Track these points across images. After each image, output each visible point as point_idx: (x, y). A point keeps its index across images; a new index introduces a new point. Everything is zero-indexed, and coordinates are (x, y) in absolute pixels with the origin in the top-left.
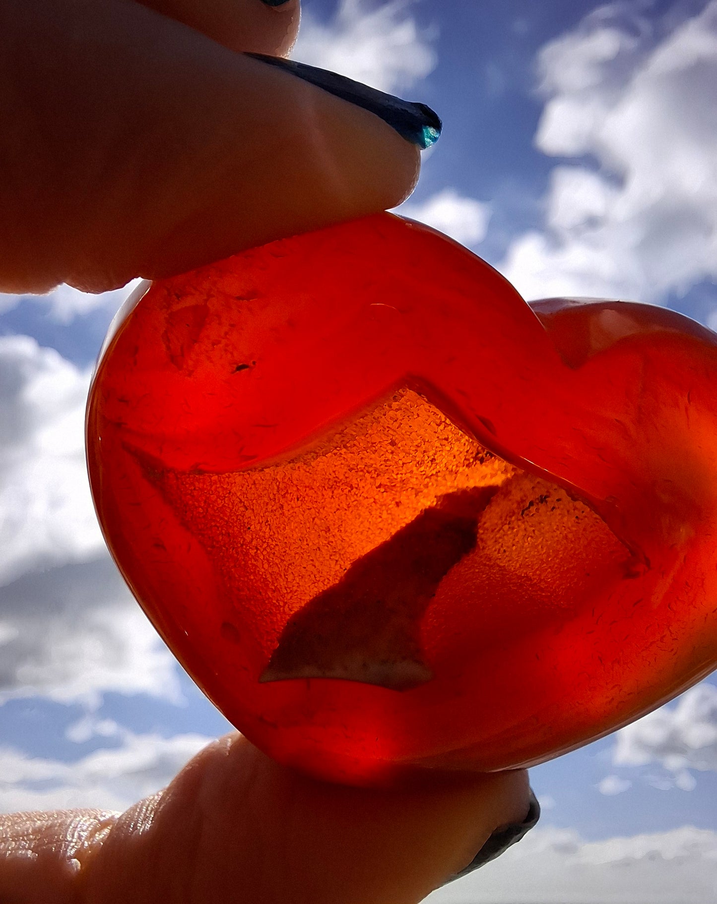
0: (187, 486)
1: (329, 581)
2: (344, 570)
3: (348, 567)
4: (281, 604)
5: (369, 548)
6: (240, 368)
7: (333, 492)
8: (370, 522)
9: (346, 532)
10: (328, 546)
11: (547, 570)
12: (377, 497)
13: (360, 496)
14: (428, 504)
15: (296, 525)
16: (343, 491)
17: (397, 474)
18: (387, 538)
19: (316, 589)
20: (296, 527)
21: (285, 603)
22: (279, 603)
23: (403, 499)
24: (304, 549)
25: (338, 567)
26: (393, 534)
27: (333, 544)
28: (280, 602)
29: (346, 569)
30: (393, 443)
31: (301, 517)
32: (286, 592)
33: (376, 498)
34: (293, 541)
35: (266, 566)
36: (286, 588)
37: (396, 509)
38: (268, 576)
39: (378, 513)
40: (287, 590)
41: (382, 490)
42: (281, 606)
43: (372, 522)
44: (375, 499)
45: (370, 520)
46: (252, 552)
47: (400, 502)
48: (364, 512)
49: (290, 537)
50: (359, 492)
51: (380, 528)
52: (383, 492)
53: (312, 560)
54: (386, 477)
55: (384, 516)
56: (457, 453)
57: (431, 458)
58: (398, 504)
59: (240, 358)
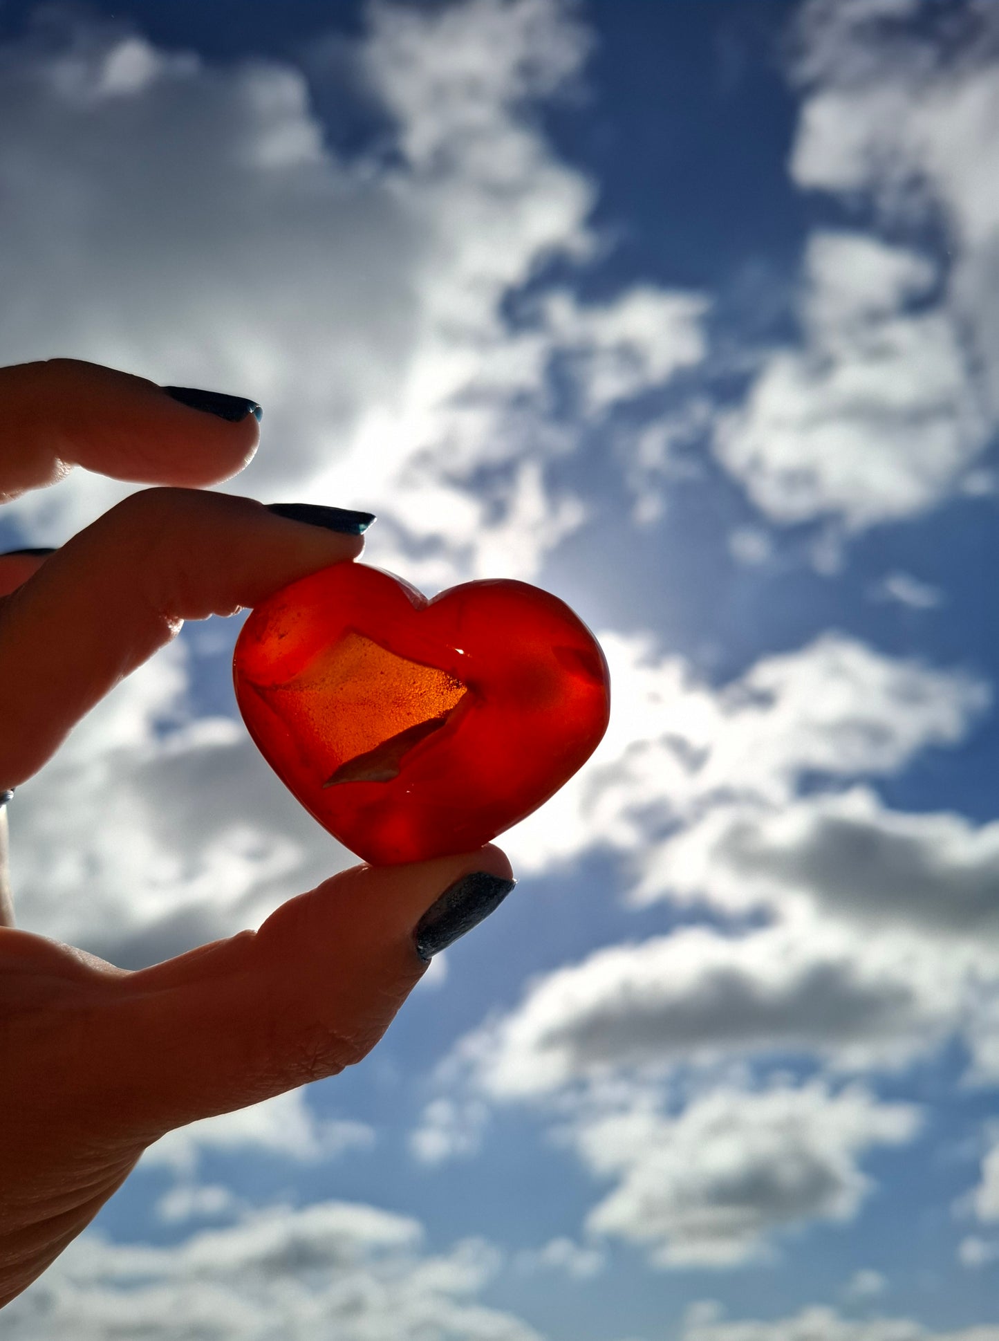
3: (378, 744)
5: (389, 736)
7: (364, 706)
10: (363, 733)
12: (393, 709)
13: (382, 709)
14: (433, 716)
15: (342, 722)
16: (370, 706)
18: (401, 731)
23: (412, 711)
24: (348, 734)
30: (382, 673)
31: (346, 719)
34: (342, 729)
38: (326, 743)
41: (396, 706)
44: (391, 710)
48: (385, 717)
49: (340, 728)
50: (380, 707)
53: (354, 739)
54: (393, 697)
55: (398, 720)
56: (429, 678)
57: (412, 681)
58: (408, 714)
59: (281, 632)
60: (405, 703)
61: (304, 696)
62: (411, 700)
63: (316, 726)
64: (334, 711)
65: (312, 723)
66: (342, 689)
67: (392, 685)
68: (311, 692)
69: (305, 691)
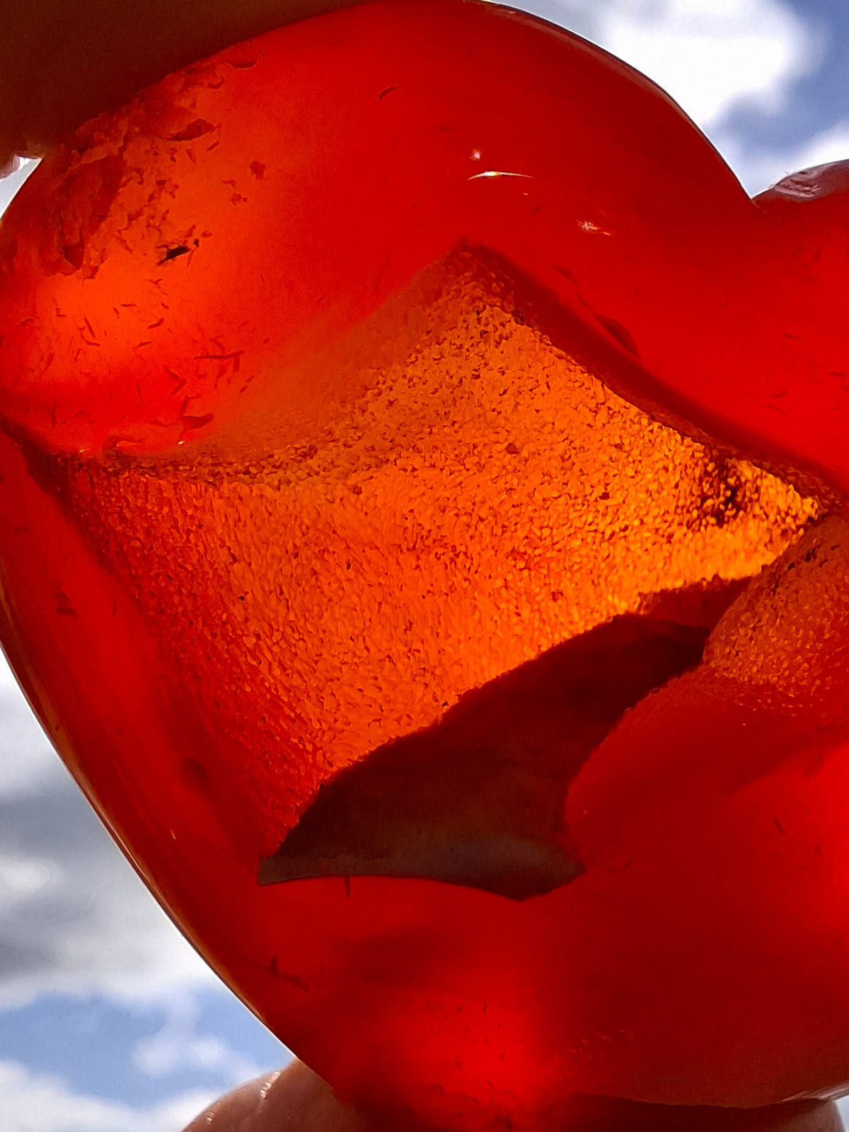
0: (113, 499)
1: (409, 721)
2: (444, 705)
3: (454, 700)
4: (309, 747)
5: (494, 671)
6: (172, 254)
7: (418, 558)
8: (496, 622)
9: (448, 636)
10: (409, 658)
11: (800, 665)
12: (509, 577)
13: (476, 572)
14: (622, 607)
15: (343, 611)
16: (438, 559)
17: (541, 528)
18: (532, 655)
19: (380, 731)
20: (345, 615)
21: (316, 749)
22: (305, 746)
23: (567, 587)
24: (360, 657)
25: (429, 698)
26: (544, 649)
27: (422, 655)
28: (307, 744)
29: (446, 704)
30: (512, 450)
31: (355, 599)
32: (318, 727)
33: (508, 579)
34: (338, 640)
35: (277, 672)
36: (319, 721)
37: (551, 603)
38: (281, 692)
39: (512, 607)
40: (321, 725)
41: (522, 565)
42: (308, 752)
43: (499, 622)
44: (505, 580)
45: (496, 618)
46: (250, 642)
47: (561, 593)
48: (483, 602)
49: (332, 633)
50: (472, 564)
51: (517, 635)
52: (521, 570)
53: (376, 678)
54: (521, 534)
55: (525, 613)
56: (654, 487)
57: (600, 490)
58: (555, 596)
59: (173, 237)
60: (551, 559)
61: (218, 503)
62: (572, 551)
63: (253, 626)
64: (317, 565)
65: (237, 612)
66: (357, 490)
67: (531, 496)
68: (245, 490)
69: (226, 488)
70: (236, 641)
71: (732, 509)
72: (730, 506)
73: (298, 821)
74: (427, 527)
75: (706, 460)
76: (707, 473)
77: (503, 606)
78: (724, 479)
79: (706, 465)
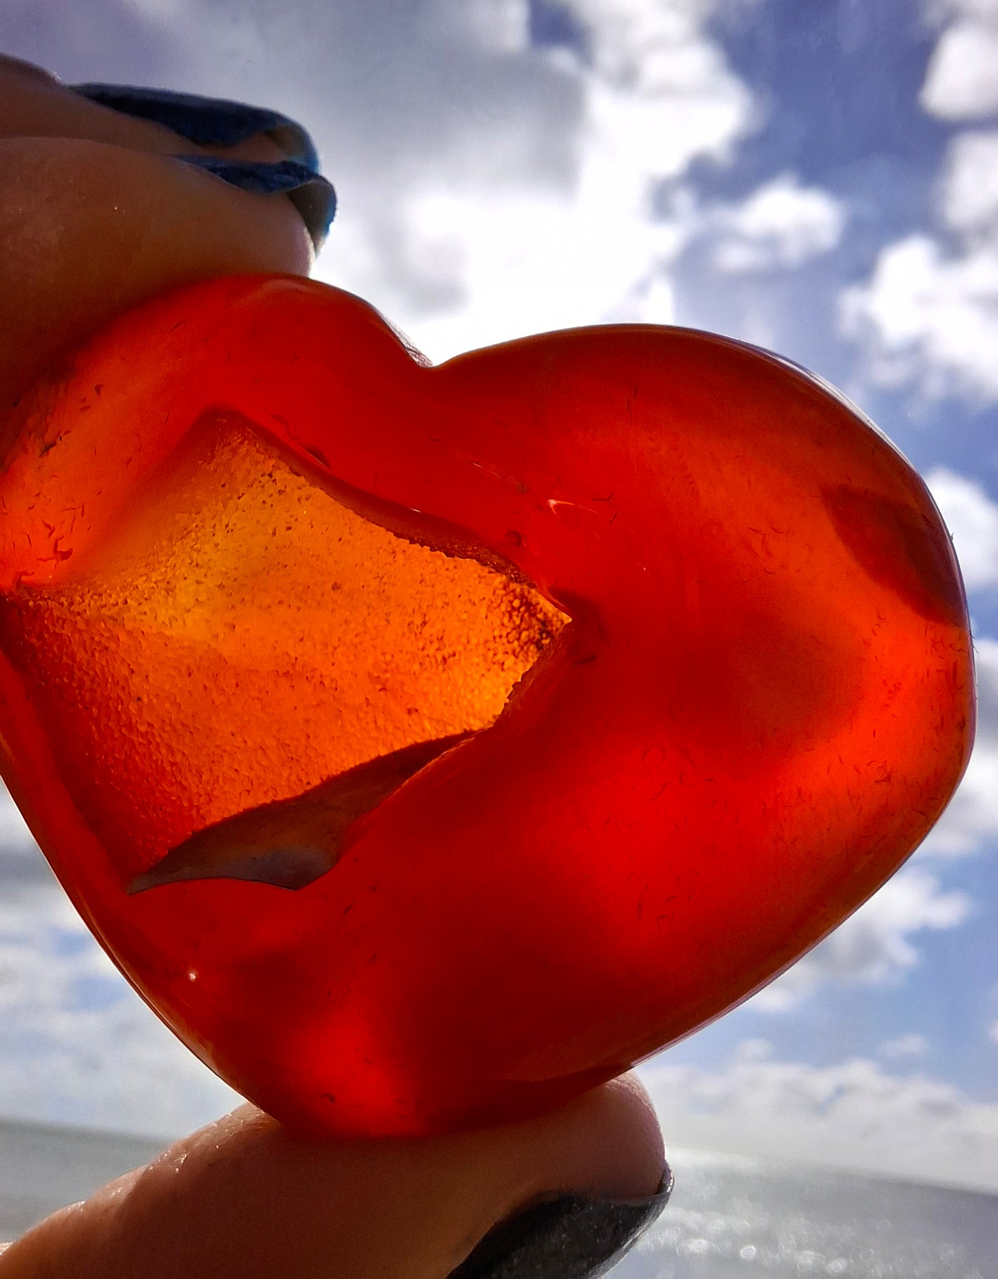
1: (275, 793)
2: (307, 784)
19: (249, 798)
25: (294, 778)
29: (309, 783)
33: (368, 697)
36: (197, 788)
37: (406, 716)
38: (166, 764)
39: (370, 717)
40: (199, 790)
41: (379, 686)
42: (184, 807)
46: (143, 728)
47: (416, 710)
51: (373, 737)
52: (379, 690)
60: (402, 682)
63: (146, 718)
65: (135, 708)
70: (131, 727)
71: (546, 638)
72: (544, 635)
73: (167, 852)
74: (293, 655)
75: (511, 598)
76: (513, 608)
77: (362, 715)
78: (534, 615)
79: (511, 602)
